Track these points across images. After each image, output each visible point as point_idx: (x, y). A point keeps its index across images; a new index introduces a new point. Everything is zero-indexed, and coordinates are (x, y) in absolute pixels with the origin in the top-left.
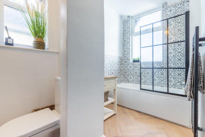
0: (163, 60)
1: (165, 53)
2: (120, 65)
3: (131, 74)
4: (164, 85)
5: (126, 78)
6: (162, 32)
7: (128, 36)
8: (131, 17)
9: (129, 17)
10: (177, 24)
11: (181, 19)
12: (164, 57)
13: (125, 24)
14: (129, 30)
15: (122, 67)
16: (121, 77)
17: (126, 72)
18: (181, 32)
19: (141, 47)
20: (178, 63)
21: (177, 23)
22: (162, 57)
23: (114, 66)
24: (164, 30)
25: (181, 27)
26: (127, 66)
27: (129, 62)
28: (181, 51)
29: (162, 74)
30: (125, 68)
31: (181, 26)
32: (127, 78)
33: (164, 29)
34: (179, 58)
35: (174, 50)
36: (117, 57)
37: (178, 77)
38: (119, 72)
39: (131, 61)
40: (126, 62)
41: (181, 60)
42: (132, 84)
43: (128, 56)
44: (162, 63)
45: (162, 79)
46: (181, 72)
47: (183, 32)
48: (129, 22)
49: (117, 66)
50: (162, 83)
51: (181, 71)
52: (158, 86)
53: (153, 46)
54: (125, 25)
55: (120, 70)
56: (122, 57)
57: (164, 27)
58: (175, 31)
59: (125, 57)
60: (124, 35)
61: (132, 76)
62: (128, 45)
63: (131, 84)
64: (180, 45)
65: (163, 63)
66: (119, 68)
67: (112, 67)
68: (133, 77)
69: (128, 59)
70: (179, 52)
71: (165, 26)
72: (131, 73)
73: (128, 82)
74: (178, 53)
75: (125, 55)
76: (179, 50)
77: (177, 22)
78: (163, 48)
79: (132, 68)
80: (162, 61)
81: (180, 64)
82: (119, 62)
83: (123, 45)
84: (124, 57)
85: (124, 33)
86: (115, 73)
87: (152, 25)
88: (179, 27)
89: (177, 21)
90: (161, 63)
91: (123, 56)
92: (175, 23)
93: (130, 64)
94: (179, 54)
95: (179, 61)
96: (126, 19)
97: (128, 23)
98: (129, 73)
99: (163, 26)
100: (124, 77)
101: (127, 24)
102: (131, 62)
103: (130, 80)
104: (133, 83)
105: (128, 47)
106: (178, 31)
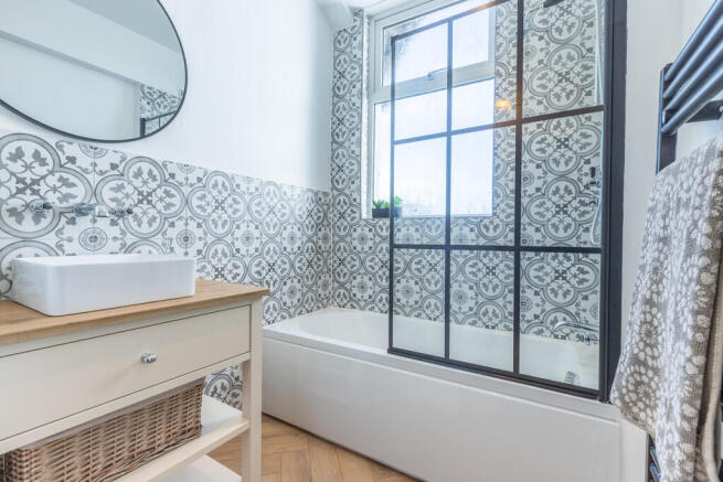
0: (494, 209)
1: (502, 181)
2: (318, 226)
3: (362, 271)
4: (496, 321)
5: (342, 285)
6: (492, 88)
7: (355, 99)
8: (370, 17)
9: (357, 13)
10: (557, 50)
11: (569, 30)
12: (498, 196)
13: (343, 46)
14: (357, 71)
15: (326, 238)
16: (320, 282)
17: (342, 262)
18: (570, 87)
19: (396, 139)
20: (554, 226)
21: (553, 46)
22: (490, 198)
23: (280, 234)
24: (501, 76)
25: (570, 65)
26: (349, 234)
27: (357, 215)
28: (570, 172)
29: (491, 271)
30: (342, 244)
31: (570, 58)
32: (348, 286)
33: (501, 70)
34: (562, 203)
35: (538, 166)
36: (298, 191)
37: (554, 285)
38: (310, 262)
39: (366, 213)
40: (342, 216)
41: (569, 209)
42: (367, 313)
43: (353, 187)
44: (492, 222)
45: (490, 293)
46: (567, 264)
47: (576, 86)
48: (359, 38)
49: (299, 234)
50: (490, 311)
51: (569, 259)
52: (474, 323)
53: (449, 134)
54: (343, 52)
55: (318, 251)
56: (325, 194)
57: (502, 65)
58: (544, 81)
59: (341, 192)
60: (335, 95)
61: (366, 279)
62: (354, 139)
63: (362, 312)
64: (567, 146)
65: (497, 221)
66: (310, 240)
67: (272, 238)
68: (370, 284)
69: (354, 204)
70: (562, 176)
71: (504, 60)
72: (362, 263)
73: (353, 307)
74: (557, 180)
75: (340, 186)
76: (562, 168)
77: (556, 41)
78: (495, 154)
79: (370, 243)
80: (489, 212)
81: (566, 229)
82: (310, 215)
83: (334, 141)
84: (336, 193)
85: (335, 88)
86: (287, 266)
87: (446, 24)
88: (564, 65)
89: (556, 35)
90: (486, 221)
91: (334, 188)
92: (548, 44)
93: (362, 223)
94: (562, 185)
95: (561, 216)
96: (347, 21)
97: (355, 44)
98: (357, 263)
99: (497, 59)
100: (335, 280)
101: (350, 45)
102: (364, 216)
103: (359, 296)
104: (372, 309)
105: (353, 147)
106: (560, 81)
